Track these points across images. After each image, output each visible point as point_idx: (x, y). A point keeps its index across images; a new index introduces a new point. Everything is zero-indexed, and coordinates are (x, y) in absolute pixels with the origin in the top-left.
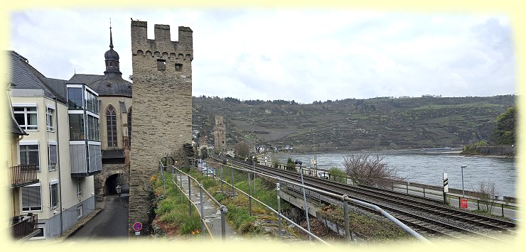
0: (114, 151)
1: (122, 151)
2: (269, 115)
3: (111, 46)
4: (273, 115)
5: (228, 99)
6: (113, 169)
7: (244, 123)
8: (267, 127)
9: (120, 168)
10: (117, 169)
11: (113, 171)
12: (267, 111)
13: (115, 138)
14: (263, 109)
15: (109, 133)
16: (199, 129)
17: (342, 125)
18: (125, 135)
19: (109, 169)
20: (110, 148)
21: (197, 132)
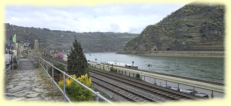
2: (62, 37)
4: (64, 37)
5: (44, 29)
7: (51, 40)
8: (61, 42)
12: (62, 36)
14: (60, 35)
16: (30, 42)
17: (92, 43)
21: (29, 44)
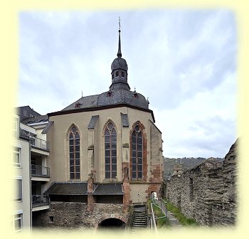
0: (112, 184)
1: (120, 184)
3: (119, 55)
6: (107, 211)
9: (116, 210)
10: (113, 212)
11: (107, 214)
13: (115, 167)
15: (107, 161)
18: (125, 161)
19: (101, 210)
20: (108, 181)
